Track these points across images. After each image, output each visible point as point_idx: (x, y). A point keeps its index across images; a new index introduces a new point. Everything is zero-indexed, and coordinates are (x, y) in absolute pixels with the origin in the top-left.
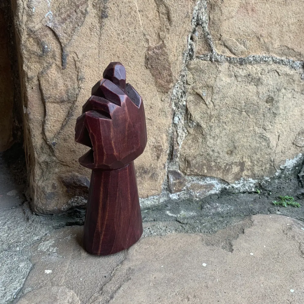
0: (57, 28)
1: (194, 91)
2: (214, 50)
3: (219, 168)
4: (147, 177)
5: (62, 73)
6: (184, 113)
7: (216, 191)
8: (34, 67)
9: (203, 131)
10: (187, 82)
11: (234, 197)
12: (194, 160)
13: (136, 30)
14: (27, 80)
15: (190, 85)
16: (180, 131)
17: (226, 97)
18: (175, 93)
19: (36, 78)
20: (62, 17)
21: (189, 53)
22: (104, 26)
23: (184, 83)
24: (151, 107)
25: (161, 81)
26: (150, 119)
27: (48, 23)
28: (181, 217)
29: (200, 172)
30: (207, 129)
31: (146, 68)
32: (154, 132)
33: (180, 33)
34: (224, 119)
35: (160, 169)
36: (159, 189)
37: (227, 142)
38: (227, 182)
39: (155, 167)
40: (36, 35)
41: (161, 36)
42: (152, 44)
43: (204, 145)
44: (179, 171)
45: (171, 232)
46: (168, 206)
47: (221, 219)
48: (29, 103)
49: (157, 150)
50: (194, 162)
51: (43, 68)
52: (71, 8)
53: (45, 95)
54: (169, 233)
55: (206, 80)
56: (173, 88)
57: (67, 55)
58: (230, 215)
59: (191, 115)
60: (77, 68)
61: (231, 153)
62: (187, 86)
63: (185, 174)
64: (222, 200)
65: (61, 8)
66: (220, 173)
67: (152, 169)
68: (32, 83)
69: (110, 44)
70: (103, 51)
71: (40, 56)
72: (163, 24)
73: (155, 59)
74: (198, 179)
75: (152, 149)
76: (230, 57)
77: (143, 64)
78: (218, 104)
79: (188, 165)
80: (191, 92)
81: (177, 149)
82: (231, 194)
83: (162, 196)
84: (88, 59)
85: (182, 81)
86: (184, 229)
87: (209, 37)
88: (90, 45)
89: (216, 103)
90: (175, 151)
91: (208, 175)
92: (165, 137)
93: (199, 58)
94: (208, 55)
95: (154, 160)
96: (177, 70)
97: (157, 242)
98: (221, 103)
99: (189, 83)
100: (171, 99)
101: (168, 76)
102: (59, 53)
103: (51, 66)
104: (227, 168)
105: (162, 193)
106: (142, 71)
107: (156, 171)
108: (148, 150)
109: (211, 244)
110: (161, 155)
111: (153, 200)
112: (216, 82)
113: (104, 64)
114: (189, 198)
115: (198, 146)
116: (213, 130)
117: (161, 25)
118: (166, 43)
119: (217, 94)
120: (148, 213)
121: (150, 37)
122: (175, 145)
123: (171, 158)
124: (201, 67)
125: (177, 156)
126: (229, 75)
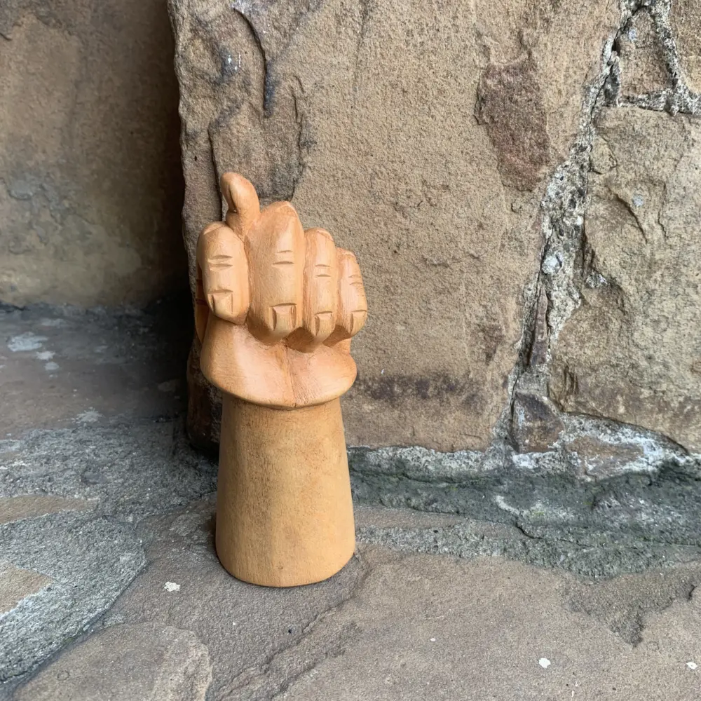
0: (258, 15)
1: (610, 191)
2: (679, 82)
4: (455, 400)
5: (264, 127)
6: (575, 247)
7: (645, 465)
8: (202, 108)
9: (626, 301)
10: (591, 164)
11: (696, 489)
12: (590, 375)
13: (458, 22)
14: (186, 140)
15: (599, 173)
16: (559, 295)
18: (552, 194)
19: (204, 135)
21: (603, 86)
22: (371, 11)
23: (582, 167)
24: (481, 226)
25: (514, 159)
26: (476, 255)
27: (238, 4)
28: (531, 517)
29: (604, 410)
30: (637, 297)
31: (475, 123)
32: (483, 291)
33: (581, 33)
34: (691, 274)
35: (492, 388)
36: (485, 437)
38: (682, 447)
39: (480, 378)
40: (209, 32)
41: (525, 38)
42: (499, 60)
43: (625, 339)
44: (545, 399)
45: (489, 552)
46: (502, 484)
47: (640, 544)
48: (187, 193)
49: (488, 339)
50: (590, 381)
51: (222, 113)
53: (221, 177)
54: (484, 555)
55: (647, 163)
56: (548, 178)
57: (277, 83)
58: (667, 537)
59: (593, 255)
60: (299, 115)
62: (591, 177)
63: (562, 410)
64: (658, 492)
66: (664, 419)
67: (471, 383)
68: (196, 147)
69: (384, 58)
70: (365, 75)
71: (215, 82)
72: (535, 7)
73: (503, 100)
74: (598, 426)
75: (473, 334)
77: (470, 112)
78: (678, 231)
79: (572, 386)
80: (602, 194)
81: (543, 342)
82: (690, 480)
83: (491, 455)
84: (327, 94)
85: (577, 163)
86: (527, 553)
87: (669, 44)
88: (334, 59)
89: (672, 230)
90: (539, 345)
91: (627, 422)
92: (515, 306)
93: (632, 103)
94: (660, 96)
95: (477, 362)
96: (564, 131)
97: (443, 571)
98: (686, 231)
99: (596, 168)
100: (541, 207)
101: (535, 147)
102: (259, 77)
103: (238, 108)
104: (686, 410)
105: (491, 448)
106: (466, 129)
107: (482, 390)
108: (464, 335)
109: (585, 610)
110: (498, 352)
111: (466, 461)
112: (677, 171)
113: (367, 107)
114: (566, 472)
115: (608, 340)
116: (655, 303)
117: (527, 10)
118: (538, 56)
119: (676, 205)
120: (447, 490)
121: (496, 40)
122: (541, 331)
123: (526, 362)
124: (635, 126)
125: (544, 360)
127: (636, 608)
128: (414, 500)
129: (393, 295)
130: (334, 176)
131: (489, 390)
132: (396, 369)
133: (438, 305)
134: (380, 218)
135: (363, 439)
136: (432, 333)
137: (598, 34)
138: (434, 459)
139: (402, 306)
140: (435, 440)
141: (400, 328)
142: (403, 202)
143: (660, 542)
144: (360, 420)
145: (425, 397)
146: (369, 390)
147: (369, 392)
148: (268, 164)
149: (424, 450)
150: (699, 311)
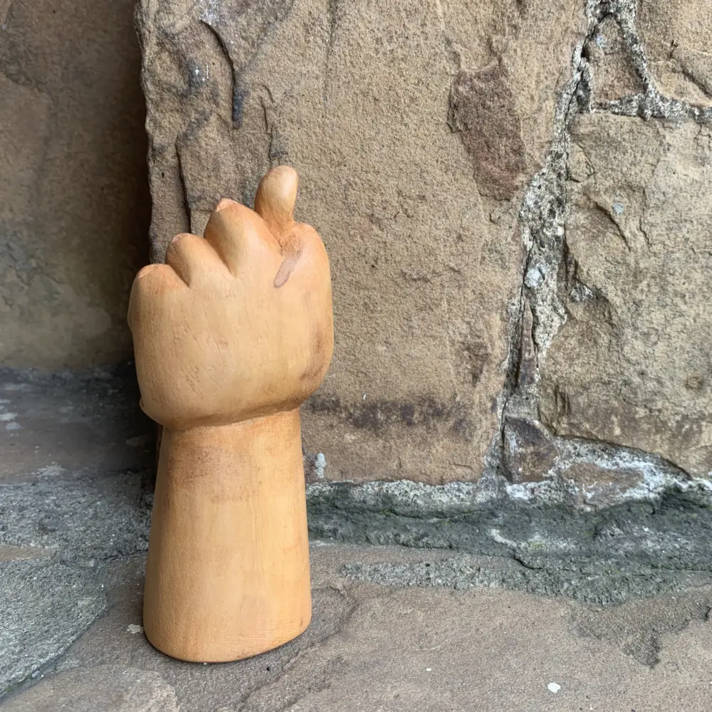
0: (226, 25)
1: (589, 199)
2: (650, 86)
4: (442, 427)
5: (233, 139)
6: (557, 259)
7: (646, 491)
8: (170, 122)
9: (613, 313)
10: (568, 172)
11: (702, 516)
12: (582, 394)
13: (427, 29)
14: (153, 156)
15: (577, 181)
16: (544, 310)
17: (686, 221)
18: (530, 203)
19: (171, 150)
21: (575, 93)
22: (340, 19)
23: (559, 175)
24: (460, 237)
25: (490, 167)
26: (456, 268)
27: (205, 15)
28: (529, 549)
29: (598, 432)
30: (625, 309)
31: (449, 131)
32: (466, 307)
33: (550, 38)
34: (677, 283)
35: (481, 412)
36: (475, 466)
37: (688, 353)
38: (683, 471)
39: (467, 402)
40: (175, 45)
41: (494, 45)
42: (470, 66)
43: (615, 353)
44: (537, 423)
45: (486, 583)
46: (497, 517)
47: (648, 571)
48: (154, 211)
49: (473, 357)
50: (582, 400)
51: (189, 126)
53: (190, 193)
54: (481, 586)
55: (625, 169)
56: (526, 187)
57: (247, 93)
58: (676, 564)
59: (577, 266)
60: (269, 126)
61: (698, 386)
62: (569, 185)
63: (555, 434)
64: (662, 520)
66: (663, 440)
67: (459, 407)
68: (164, 163)
69: (354, 67)
70: (335, 83)
71: (182, 95)
72: (503, 14)
73: (476, 107)
74: (594, 451)
75: (458, 353)
76: (700, 108)
77: (443, 120)
78: (660, 238)
79: (564, 407)
80: (581, 203)
81: (531, 360)
82: (694, 507)
83: (483, 486)
84: (297, 103)
85: (554, 171)
86: (528, 583)
87: (637, 49)
88: (303, 68)
89: (654, 238)
90: (527, 363)
91: (624, 444)
92: (499, 322)
93: (605, 109)
94: (632, 100)
95: (463, 383)
96: (538, 137)
97: (438, 603)
98: (669, 238)
99: (573, 175)
100: (520, 216)
101: (511, 154)
102: (227, 88)
103: (206, 120)
104: (684, 430)
105: (483, 478)
106: (440, 137)
107: (470, 414)
108: (449, 355)
109: (595, 635)
110: (484, 372)
111: (457, 494)
112: (655, 176)
113: (338, 117)
114: (564, 502)
115: (598, 356)
116: (644, 314)
117: (495, 17)
118: (509, 63)
119: (657, 211)
120: (438, 525)
121: (465, 47)
122: (528, 348)
123: (514, 383)
124: (610, 131)
125: (532, 380)
126: (696, 158)
127: (650, 631)
128: (403, 536)
129: (372, 312)
130: (307, 188)
131: (478, 413)
132: (379, 393)
133: (420, 322)
134: (356, 231)
135: (346, 472)
136: (415, 352)
137: (566, 40)
138: (423, 492)
139: (382, 324)
140: (423, 472)
141: (381, 349)
142: (378, 213)
143: (669, 569)
144: (341, 452)
145: (410, 424)
146: (350, 418)
147: (351, 420)
148: (238, 177)
149: (412, 483)
150: (689, 322)
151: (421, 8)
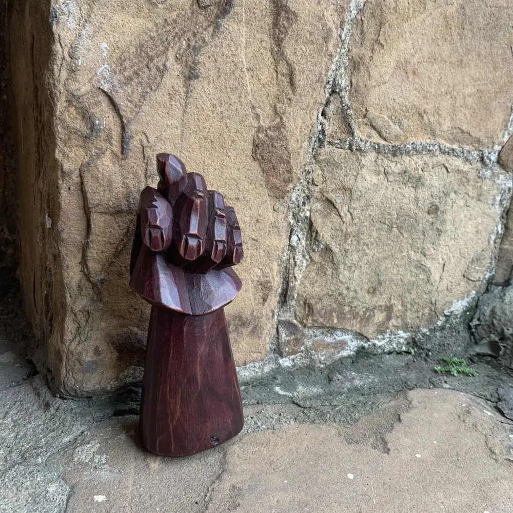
0: (117, 92)
1: (323, 195)
2: (355, 133)
3: (355, 315)
4: (246, 331)
5: (121, 166)
6: (306, 229)
7: (349, 351)
8: (76, 154)
9: (334, 257)
10: (313, 181)
11: (376, 360)
12: (319, 303)
13: (242, 100)
14: (62, 176)
15: (317, 186)
16: (299, 257)
17: (370, 205)
18: (294, 199)
19: (77, 173)
20: (126, 74)
21: (318, 136)
22: (191, 92)
23: (308, 183)
24: (258, 221)
25: (274, 180)
26: (255, 238)
27: (102, 84)
28: (300, 396)
29: (327, 322)
30: (340, 255)
31: (253, 160)
32: (260, 260)
33: (308, 107)
34: (365, 238)
35: (266, 319)
36: (263, 351)
37: (369, 274)
39: (259, 315)
40: (80, 103)
41: (278, 109)
42: (265, 123)
43: (335, 279)
44: (295, 321)
46: (277, 379)
48: (62, 213)
49: (264, 289)
50: (319, 306)
51: (91, 157)
52: (139, 61)
53: (90, 201)
54: (286, 424)
55: (341, 178)
56: (292, 190)
57: (132, 137)
58: (373, 391)
59: (317, 233)
60: (146, 158)
61: (373, 291)
62: (312, 188)
64: (358, 366)
65: (124, 61)
66: (357, 323)
67: (255, 318)
68: (70, 181)
69: (199, 121)
70: (188, 132)
71: (86, 137)
72: (283, 91)
73: (268, 146)
74: (323, 333)
75: (255, 287)
76: (378, 144)
77: (250, 153)
78: (358, 215)
79: (309, 311)
80: (319, 197)
81: (293, 287)
82: (371, 356)
83: (267, 362)
84: (164, 143)
85: (306, 180)
86: (308, 418)
87: (349, 112)
88: (168, 122)
89: (355, 215)
90: (291, 289)
91: (339, 327)
92: (277, 267)
93: (332, 145)
94: (346, 141)
95: (257, 304)
96: (300, 163)
97: (269, 440)
98: (362, 215)
99: (315, 183)
100: (288, 207)
101: (286, 173)
102: (118, 133)
103: (103, 154)
104: (367, 316)
105: (267, 357)
106: (248, 163)
107: (261, 321)
108: (250, 289)
109: (355, 442)
110: (269, 296)
111: (254, 369)
112: (357, 182)
113: (189, 152)
114: (310, 364)
115: (326, 281)
116: (349, 256)
117: (278, 93)
118: (286, 120)
119: (357, 201)
120: (247, 391)
121: (262, 110)
122: (291, 280)
123: (283, 300)
124: (335, 158)
125: (293, 297)
126: (375, 171)
131: (265, 321)
137: (315, 107)
143: (371, 395)
148: (125, 190)
150: (370, 258)
151: (239, 87)
